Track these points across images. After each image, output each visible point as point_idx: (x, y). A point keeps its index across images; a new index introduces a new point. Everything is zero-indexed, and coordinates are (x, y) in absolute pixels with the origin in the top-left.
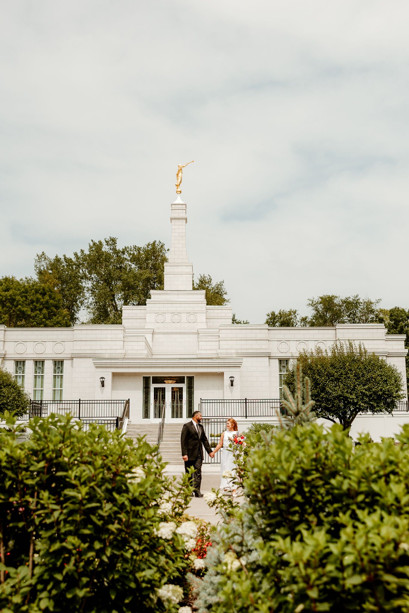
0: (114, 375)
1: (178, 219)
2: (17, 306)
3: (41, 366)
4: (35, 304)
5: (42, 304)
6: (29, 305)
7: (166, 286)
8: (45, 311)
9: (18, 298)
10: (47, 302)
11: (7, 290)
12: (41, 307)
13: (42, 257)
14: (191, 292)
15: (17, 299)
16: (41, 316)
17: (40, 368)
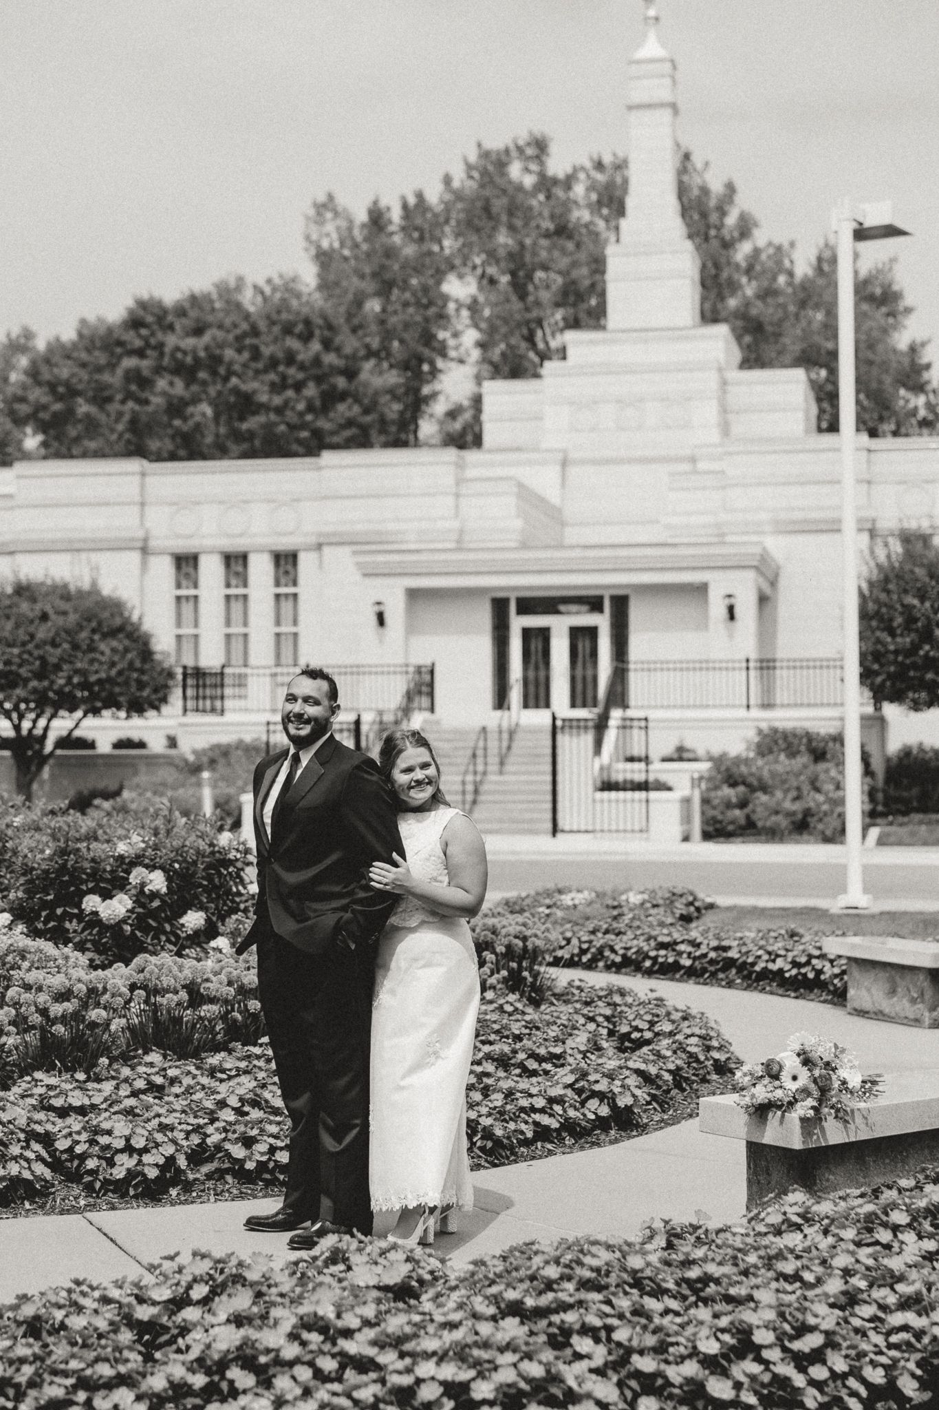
0: (414, 595)
1: (649, 106)
2: (226, 379)
3: (240, 569)
4: (281, 368)
5: (302, 367)
6: (266, 371)
7: (615, 316)
8: (311, 391)
9: (229, 353)
10: (317, 361)
11: (198, 331)
12: (300, 376)
13: (326, 207)
14: (693, 332)
15: (227, 359)
16: (301, 406)
17: (237, 574)
